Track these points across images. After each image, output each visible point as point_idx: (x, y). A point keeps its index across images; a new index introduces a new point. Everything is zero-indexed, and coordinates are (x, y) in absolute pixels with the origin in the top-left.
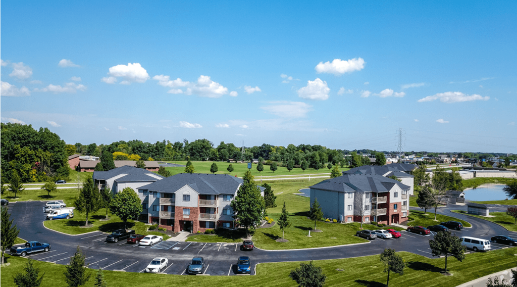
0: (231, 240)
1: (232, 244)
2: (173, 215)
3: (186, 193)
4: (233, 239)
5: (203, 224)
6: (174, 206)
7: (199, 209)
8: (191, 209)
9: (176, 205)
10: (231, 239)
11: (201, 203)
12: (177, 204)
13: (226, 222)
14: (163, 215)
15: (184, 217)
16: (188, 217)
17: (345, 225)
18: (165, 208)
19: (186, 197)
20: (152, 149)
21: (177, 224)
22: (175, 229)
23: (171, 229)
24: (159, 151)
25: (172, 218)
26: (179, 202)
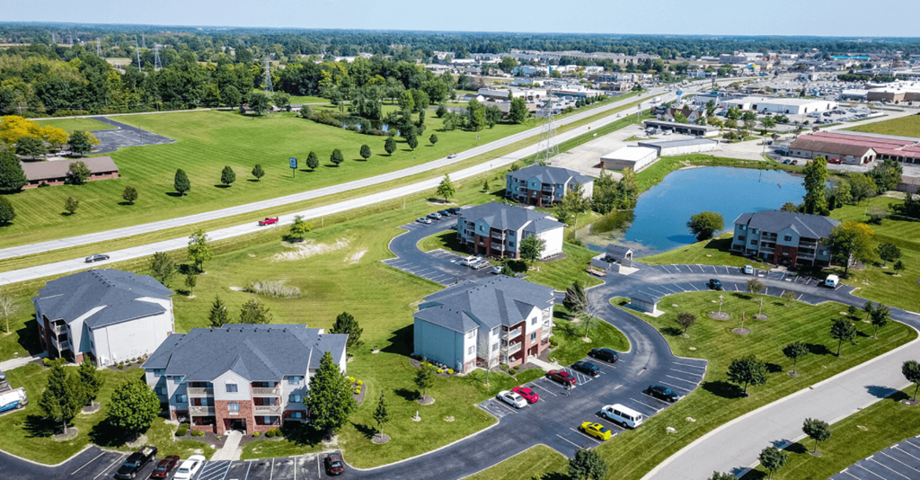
0: (309, 446)
1: (311, 456)
2: (212, 410)
3: (230, 382)
4: (310, 444)
5: (260, 420)
6: (213, 398)
7: (253, 402)
8: (240, 402)
9: (216, 399)
10: (308, 444)
11: (255, 392)
12: (217, 397)
13: (296, 411)
14: (195, 411)
15: (231, 414)
16: (237, 414)
17: (464, 379)
18: (197, 402)
19: (231, 388)
20: (81, 91)
21: (220, 423)
22: (219, 430)
23: (212, 430)
24: (95, 93)
25: (212, 415)
26: (220, 394)
